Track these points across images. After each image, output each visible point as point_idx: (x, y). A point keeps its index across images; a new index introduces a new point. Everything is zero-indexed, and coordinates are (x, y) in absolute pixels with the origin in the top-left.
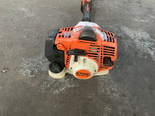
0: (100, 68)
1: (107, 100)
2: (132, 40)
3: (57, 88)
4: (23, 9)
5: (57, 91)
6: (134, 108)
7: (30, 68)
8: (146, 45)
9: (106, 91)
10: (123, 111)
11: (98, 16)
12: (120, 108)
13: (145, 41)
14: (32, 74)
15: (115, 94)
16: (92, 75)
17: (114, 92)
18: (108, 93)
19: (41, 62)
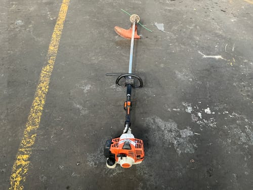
0: (136, 160)
1: (141, 179)
2: (163, 131)
3: (112, 173)
4: (78, 106)
5: (112, 176)
6: (156, 183)
7: (93, 161)
8: (172, 135)
9: (141, 174)
10: (150, 185)
11: (138, 107)
12: (148, 183)
13: (172, 132)
14: (95, 165)
15: (146, 175)
16: (131, 166)
17: (145, 173)
18: (142, 174)
19: (99, 156)
